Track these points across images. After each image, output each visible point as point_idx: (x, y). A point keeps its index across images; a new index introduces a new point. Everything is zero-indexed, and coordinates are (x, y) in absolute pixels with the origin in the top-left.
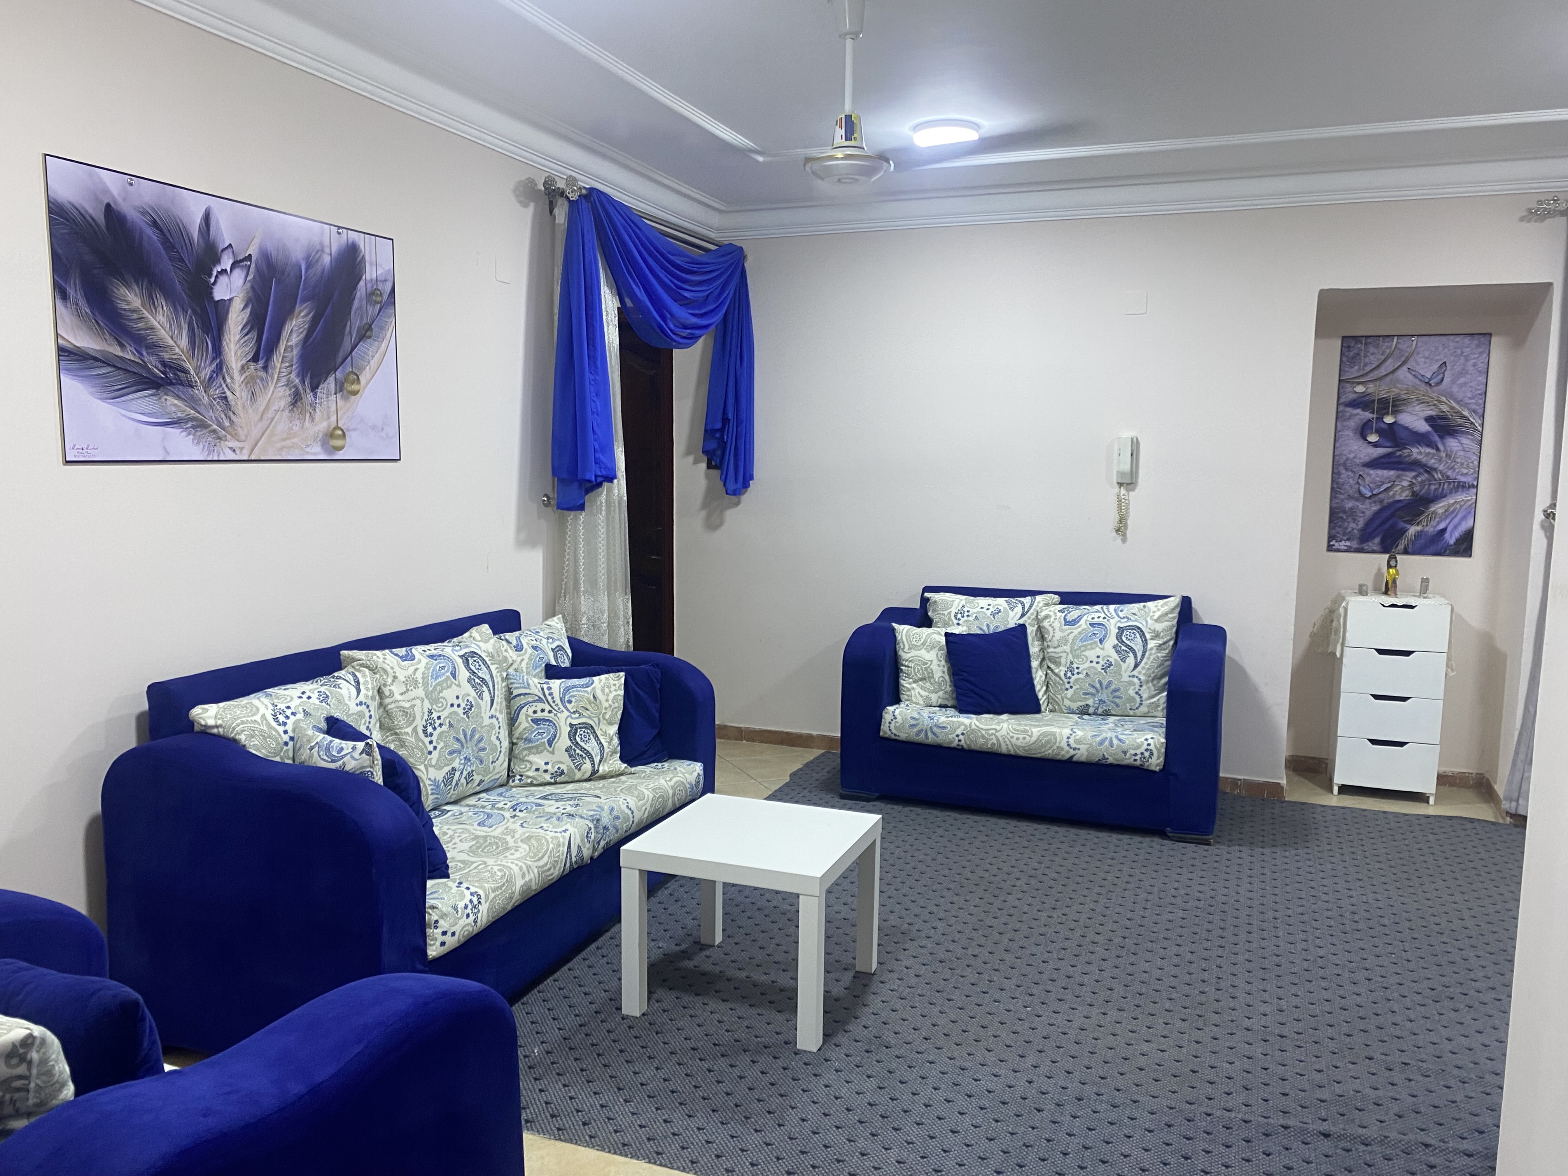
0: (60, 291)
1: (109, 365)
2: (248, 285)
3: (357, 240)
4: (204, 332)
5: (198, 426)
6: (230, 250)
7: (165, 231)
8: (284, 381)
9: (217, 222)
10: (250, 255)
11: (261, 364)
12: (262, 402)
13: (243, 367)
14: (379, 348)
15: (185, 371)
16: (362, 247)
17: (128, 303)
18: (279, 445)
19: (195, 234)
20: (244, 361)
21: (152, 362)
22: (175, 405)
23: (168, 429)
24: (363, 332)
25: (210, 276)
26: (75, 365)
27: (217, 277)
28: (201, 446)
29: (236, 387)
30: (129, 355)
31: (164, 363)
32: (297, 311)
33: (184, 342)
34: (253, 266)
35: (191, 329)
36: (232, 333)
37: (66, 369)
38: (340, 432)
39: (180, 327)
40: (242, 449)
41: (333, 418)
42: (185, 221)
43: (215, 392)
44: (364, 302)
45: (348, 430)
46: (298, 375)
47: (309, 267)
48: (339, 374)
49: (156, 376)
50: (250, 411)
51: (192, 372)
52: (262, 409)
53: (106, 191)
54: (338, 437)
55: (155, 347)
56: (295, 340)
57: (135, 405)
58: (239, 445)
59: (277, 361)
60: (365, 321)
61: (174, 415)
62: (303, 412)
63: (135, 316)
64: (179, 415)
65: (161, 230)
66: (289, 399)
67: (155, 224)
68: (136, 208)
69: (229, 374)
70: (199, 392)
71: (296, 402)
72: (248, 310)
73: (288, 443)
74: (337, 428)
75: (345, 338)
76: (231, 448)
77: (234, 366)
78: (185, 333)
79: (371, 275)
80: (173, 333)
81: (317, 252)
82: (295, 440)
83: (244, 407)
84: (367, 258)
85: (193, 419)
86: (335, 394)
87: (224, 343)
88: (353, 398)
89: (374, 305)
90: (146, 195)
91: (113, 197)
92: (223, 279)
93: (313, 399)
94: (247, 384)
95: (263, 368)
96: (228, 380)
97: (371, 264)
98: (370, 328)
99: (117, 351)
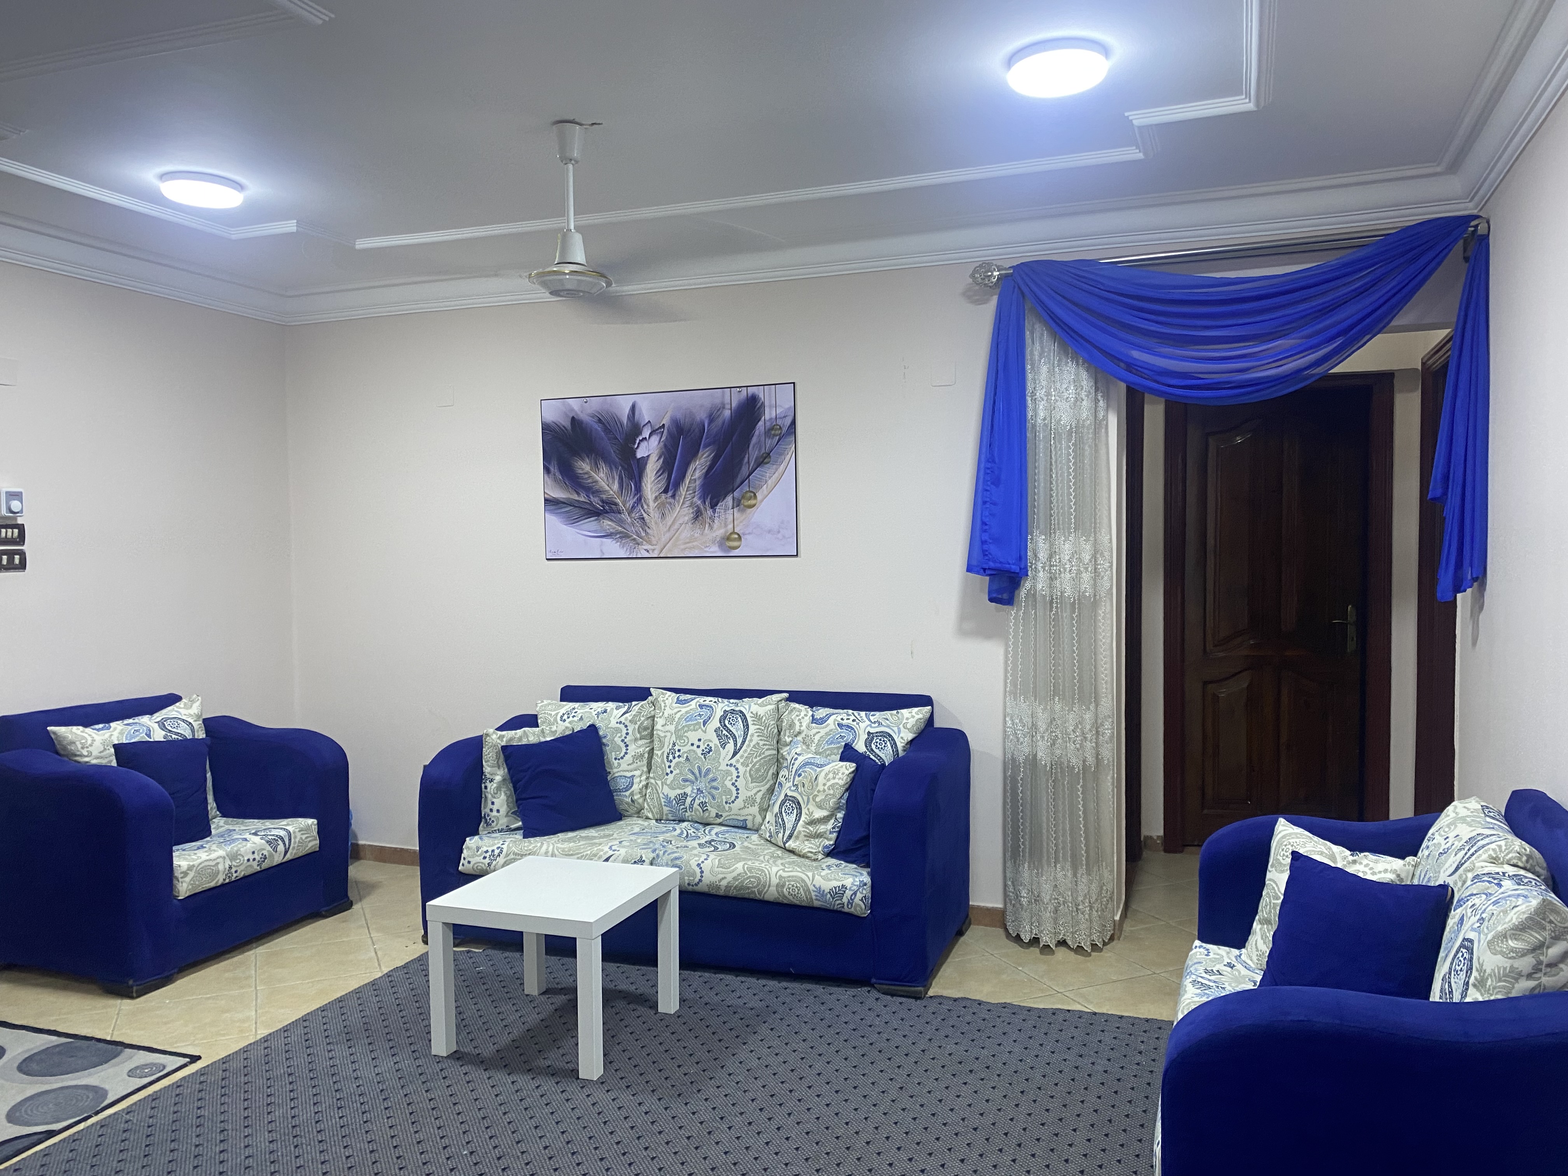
0: (547, 470)
1: (571, 505)
2: (662, 444)
3: (757, 393)
4: (628, 478)
5: (624, 536)
6: (649, 425)
7: (605, 423)
8: (688, 503)
9: (641, 410)
10: (664, 425)
11: (670, 493)
12: (669, 520)
13: (656, 498)
14: (777, 470)
15: (616, 504)
16: (761, 396)
17: (583, 469)
18: (683, 547)
19: (625, 420)
20: (657, 494)
21: (595, 500)
22: (609, 525)
23: (604, 540)
24: (761, 460)
25: (635, 443)
26: (553, 507)
27: (639, 443)
28: (625, 549)
29: (651, 511)
30: (582, 498)
31: (603, 501)
32: (700, 454)
33: (616, 486)
34: (666, 431)
35: (621, 479)
36: (649, 476)
37: (549, 510)
38: (736, 536)
39: (613, 478)
40: (653, 550)
41: (730, 526)
42: (619, 415)
43: (635, 515)
44: (763, 438)
45: (744, 534)
46: (700, 498)
47: (711, 420)
48: (736, 494)
49: (597, 509)
50: (661, 525)
51: (621, 504)
52: (669, 523)
53: (572, 410)
54: (735, 540)
55: (597, 492)
56: (698, 474)
57: (586, 526)
58: (652, 547)
59: (683, 490)
60: (763, 451)
61: (608, 531)
62: (703, 524)
63: (586, 476)
64: (611, 530)
65: (604, 424)
66: (692, 516)
67: (600, 421)
68: (589, 415)
69: (646, 503)
70: (625, 516)
71: (697, 517)
72: (661, 460)
73: (690, 545)
74: (734, 533)
75: (743, 468)
76: (646, 550)
77: (649, 497)
78: (616, 482)
79: (770, 414)
80: (609, 482)
81: (718, 410)
82: (695, 544)
83: (656, 523)
84: (767, 404)
85: (621, 532)
86: (733, 508)
87: (643, 484)
88: (749, 510)
89: (773, 438)
90: (594, 406)
91: (576, 412)
92: (644, 444)
93: (712, 514)
94: (658, 508)
95: (671, 496)
96: (645, 507)
97: (770, 407)
98: (769, 454)
99: (575, 497)
